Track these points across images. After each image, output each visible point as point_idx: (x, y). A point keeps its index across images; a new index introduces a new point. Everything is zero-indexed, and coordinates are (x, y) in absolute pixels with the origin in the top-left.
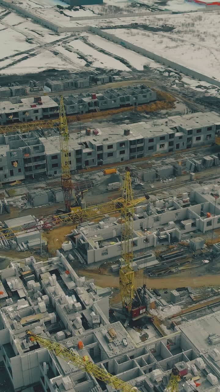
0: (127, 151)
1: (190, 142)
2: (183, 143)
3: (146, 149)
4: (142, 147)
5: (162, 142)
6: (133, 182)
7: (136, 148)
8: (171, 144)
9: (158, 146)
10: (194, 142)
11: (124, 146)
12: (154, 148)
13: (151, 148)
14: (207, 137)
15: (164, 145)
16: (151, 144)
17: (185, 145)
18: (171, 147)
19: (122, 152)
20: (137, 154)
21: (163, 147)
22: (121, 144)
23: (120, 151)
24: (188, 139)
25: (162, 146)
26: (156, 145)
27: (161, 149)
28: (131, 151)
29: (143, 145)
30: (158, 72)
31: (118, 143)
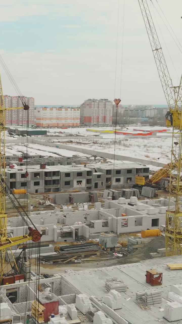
0: (42, 183)
1: (110, 182)
2: (102, 183)
3: (62, 183)
4: (58, 180)
5: (79, 179)
6: (44, 203)
7: (51, 180)
8: (88, 181)
9: (75, 183)
10: (114, 183)
11: (38, 177)
12: (71, 183)
13: (67, 183)
14: (127, 180)
15: (81, 181)
16: (67, 179)
17: (103, 185)
18: (89, 185)
19: (37, 184)
20: (52, 187)
21: (80, 184)
22: (36, 174)
23: (35, 182)
24: (107, 179)
25: (79, 182)
26: (73, 181)
27: (78, 185)
28: (46, 183)
29: (59, 179)
30: (85, 157)
31: (32, 172)
